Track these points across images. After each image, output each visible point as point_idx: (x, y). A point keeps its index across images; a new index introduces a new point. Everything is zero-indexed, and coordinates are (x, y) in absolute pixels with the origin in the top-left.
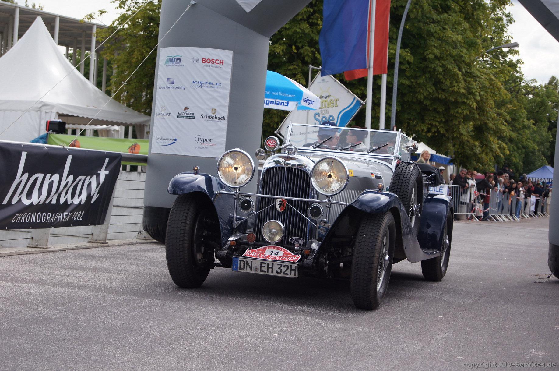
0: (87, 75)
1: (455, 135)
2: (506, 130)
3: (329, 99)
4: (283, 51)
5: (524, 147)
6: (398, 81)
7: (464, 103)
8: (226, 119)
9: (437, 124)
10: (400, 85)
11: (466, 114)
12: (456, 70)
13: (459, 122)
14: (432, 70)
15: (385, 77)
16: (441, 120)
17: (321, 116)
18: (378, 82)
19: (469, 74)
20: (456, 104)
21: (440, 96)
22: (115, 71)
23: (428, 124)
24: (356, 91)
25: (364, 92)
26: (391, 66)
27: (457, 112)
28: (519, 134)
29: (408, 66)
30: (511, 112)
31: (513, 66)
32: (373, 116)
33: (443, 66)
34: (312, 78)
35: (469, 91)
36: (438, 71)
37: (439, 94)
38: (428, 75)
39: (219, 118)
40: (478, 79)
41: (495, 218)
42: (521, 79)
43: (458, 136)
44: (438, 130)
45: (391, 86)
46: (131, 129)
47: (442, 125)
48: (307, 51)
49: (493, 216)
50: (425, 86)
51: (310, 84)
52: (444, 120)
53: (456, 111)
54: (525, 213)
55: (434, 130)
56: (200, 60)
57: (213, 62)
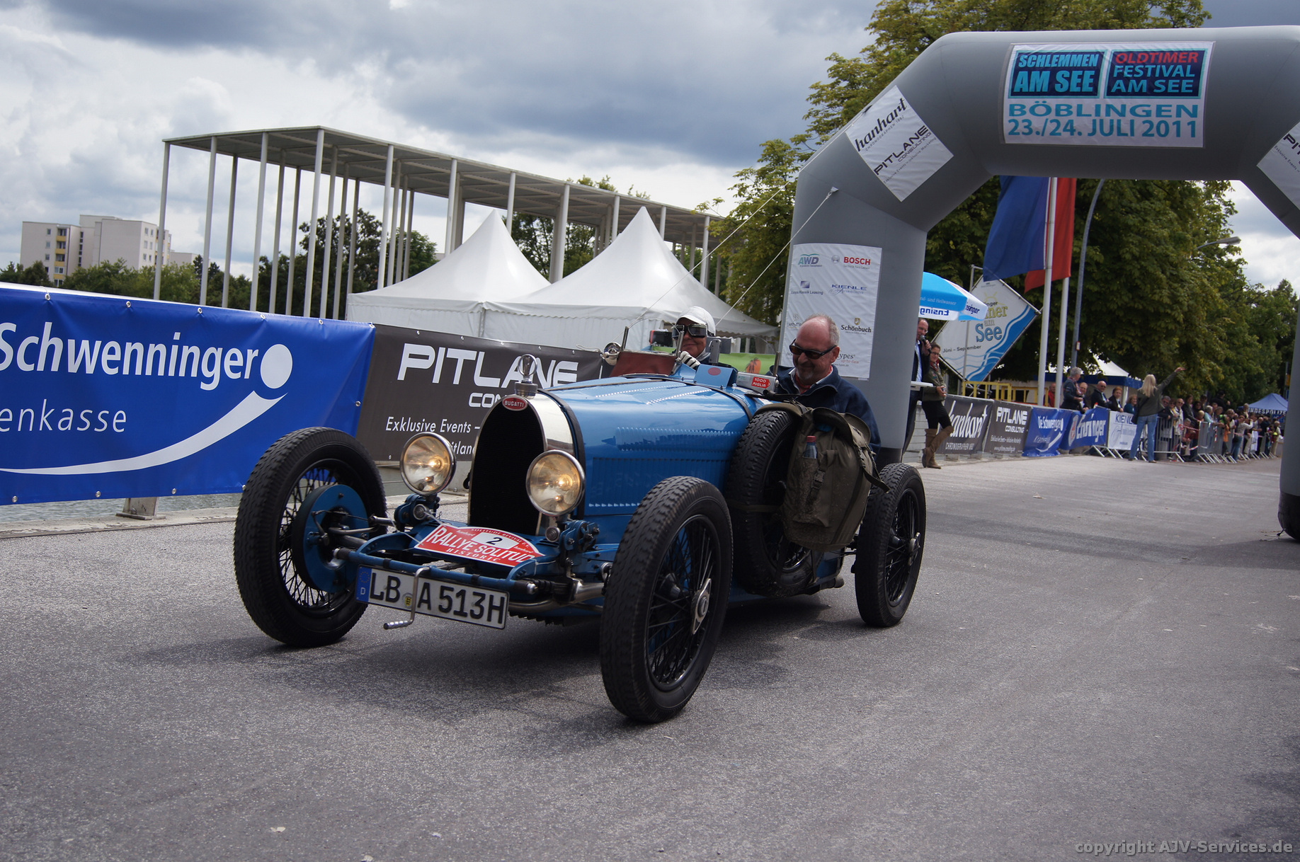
0: (697, 275)
2: (1222, 350)
3: (995, 307)
4: (936, 249)
6: (1083, 287)
7: (1168, 315)
8: (872, 330)
9: (1131, 339)
10: (1086, 291)
11: (1170, 328)
12: (1159, 273)
14: (1127, 273)
15: (1067, 281)
16: (1137, 335)
17: (985, 328)
18: (1058, 288)
19: (1174, 278)
20: (1158, 315)
21: (1136, 305)
22: (731, 273)
24: (1030, 297)
25: (1040, 299)
26: (1075, 267)
27: (1160, 326)
28: (1238, 353)
29: (1096, 268)
30: (1227, 327)
31: (1232, 267)
32: (1051, 328)
33: (1143, 268)
34: (975, 281)
35: (1175, 299)
36: (1135, 274)
37: (1135, 302)
38: (1122, 280)
39: (863, 330)
40: (1187, 285)
41: (1205, 458)
42: (1243, 284)
43: (1158, 355)
44: (1131, 346)
45: (1073, 292)
46: (748, 341)
47: (1137, 341)
48: (967, 247)
49: (1203, 456)
50: (1119, 293)
51: (971, 288)
52: (1139, 335)
53: (1159, 324)
54: (1244, 454)
56: (842, 260)
57: (857, 261)
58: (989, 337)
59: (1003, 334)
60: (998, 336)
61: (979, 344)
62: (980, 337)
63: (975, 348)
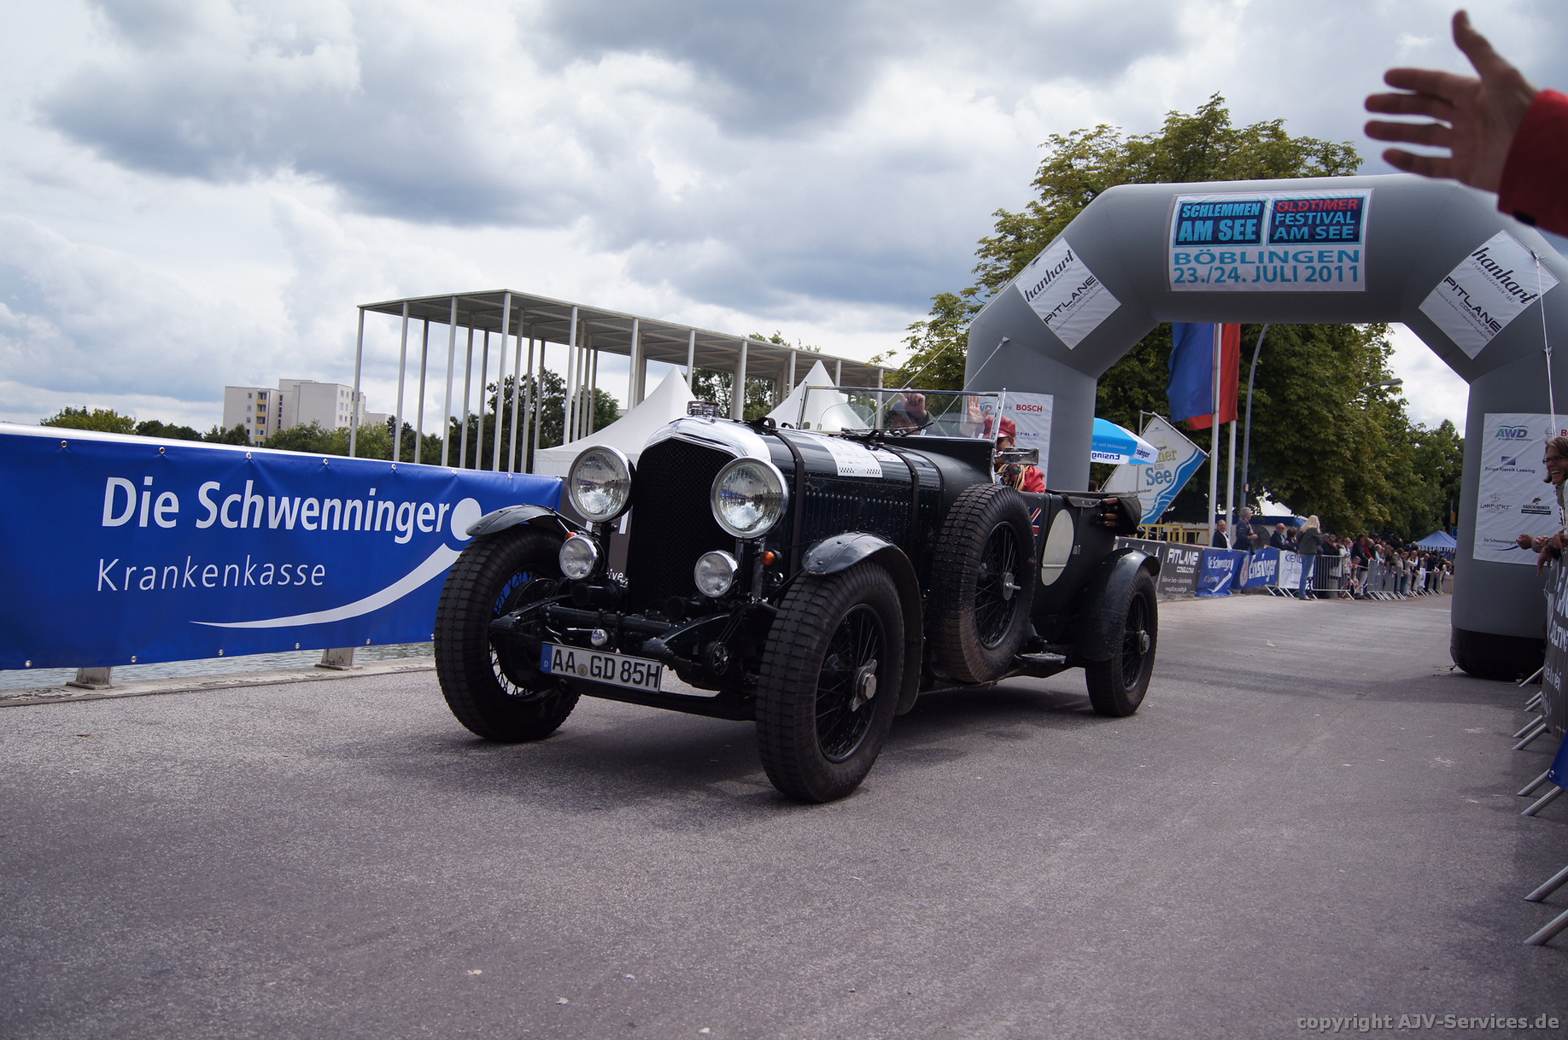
1: (1324, 493)
2: (1387, 487)
3: (1164, 451)
4: (1107, 394)
5: (1411, 508)
6: (1251, 429)
7: (1334, 452)
9: (1299, 479)
10: (1253, 434)
11: (1338, 466)
12: (1325, 413)
13: (1329, 476)
14: (1294, 414)
15: (1233, 425)
16: (1305, 475)
17: (1155, 472)
18: (1225, 430)
19: (1341, 418)
20: (1325, 454)
21: (1302, 445)
23: (1288, 479)
24: (1198, 441)
25: (1208, 442)
26: (1242, 410)
27: (1327, 464)
28: (1404, 492)
29: (1264, 410)
30: (1394, 464)
31: (1394, 407)
32: (1221, 470)
33: (1309, 408)
34: (1145, 424)
35: (1341, 438)
36: (1303, 414)
37: (1301, 442)
38: (1289, 421)
40: (1352, 424)
41: (1375, 596)
42: (1407, 424)
43: (1328, 493)
44: (1300, 486)
45: (1241, 434)
47: (1307, 480)
48: (1137, 393)
49: (1373, 593)
50: (1287, 434)
51: (1140, 433)
52: (1307, 474)
53: (1324, 462)
54: (1412, 590)
55: (1295, 486)
56: (1015, 407)
57: (1029, 408)
58: (1159, 480)
59: (1173, 478)
60: (1168, 479)
61: (1149, 487)
62: (1150, 481)
63: (1145, 491)
